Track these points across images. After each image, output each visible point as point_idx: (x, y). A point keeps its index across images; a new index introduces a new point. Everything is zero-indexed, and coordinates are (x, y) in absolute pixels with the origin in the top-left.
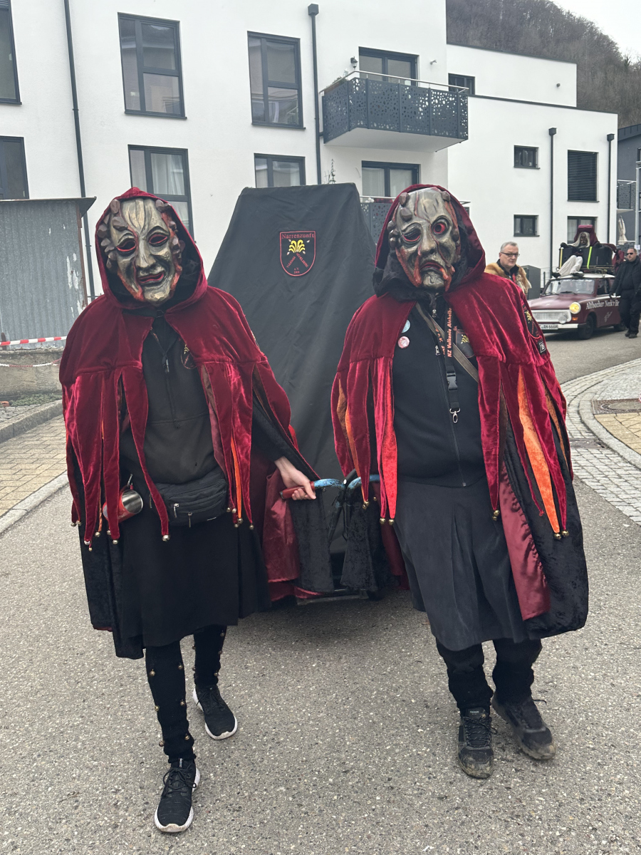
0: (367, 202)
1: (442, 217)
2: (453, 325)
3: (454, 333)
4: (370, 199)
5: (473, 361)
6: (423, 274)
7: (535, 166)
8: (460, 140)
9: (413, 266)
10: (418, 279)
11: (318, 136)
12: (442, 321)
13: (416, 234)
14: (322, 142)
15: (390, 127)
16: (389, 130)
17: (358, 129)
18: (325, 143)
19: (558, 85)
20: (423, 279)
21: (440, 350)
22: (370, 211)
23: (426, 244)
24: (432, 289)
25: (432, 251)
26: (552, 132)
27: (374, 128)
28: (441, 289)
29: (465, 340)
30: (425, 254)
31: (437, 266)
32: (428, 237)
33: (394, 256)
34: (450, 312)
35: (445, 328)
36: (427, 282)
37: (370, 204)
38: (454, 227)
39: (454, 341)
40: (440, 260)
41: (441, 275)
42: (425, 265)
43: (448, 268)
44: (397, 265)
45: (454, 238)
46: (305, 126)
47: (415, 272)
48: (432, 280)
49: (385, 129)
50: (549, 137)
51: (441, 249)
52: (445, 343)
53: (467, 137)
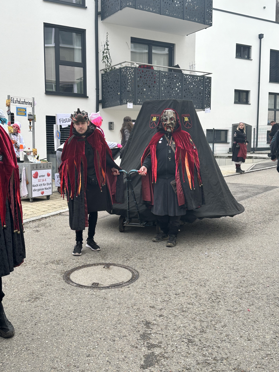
0: (133, 66)
1: (172, 117)
2: (172, 140)
3: (172, 141)
4: (135, 64)
5: (175, 148)
6: (167, 128)
7: (249, 58)
8: (206, 26)
9: (165, 126)
10: (166, 129)
11: (97, 14)
12: (169, 139)
13: (166, 120)
14: (99, 19)
15: (153, 10)
16: (152, 12)
17: (127, 8)
18: (102, 20)
19: (264, 8)
20: (167, 129)
21: (168, 144)
22: (135, 74)
23: (168, 122)
24: (169, 132)
25: (170, 124)
26: (261, 37)
27: (140, 9)
28: (171, 132)
29: (174, 143)
30: (168, 124)
31: (170, 127)
32: (169, 121)
33: (161, 123)
34: (172, 137)
35: (170, 140)
36: (168, 130)
37: (135, 68)
38: (175, 119)
39: (171, 143)
40: (171, 126)
41: (171, 129)
42: (168, 127)
43: (173, 128)
44: (162, 125)
45: (175, 122)
46: (86, 5)
47: (165, 128)
48: (169, 130)
49: (149, 11)
50: (259, 40)
51: (172, 124)
52: (170, 143)
53: (212, 24)
